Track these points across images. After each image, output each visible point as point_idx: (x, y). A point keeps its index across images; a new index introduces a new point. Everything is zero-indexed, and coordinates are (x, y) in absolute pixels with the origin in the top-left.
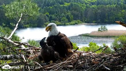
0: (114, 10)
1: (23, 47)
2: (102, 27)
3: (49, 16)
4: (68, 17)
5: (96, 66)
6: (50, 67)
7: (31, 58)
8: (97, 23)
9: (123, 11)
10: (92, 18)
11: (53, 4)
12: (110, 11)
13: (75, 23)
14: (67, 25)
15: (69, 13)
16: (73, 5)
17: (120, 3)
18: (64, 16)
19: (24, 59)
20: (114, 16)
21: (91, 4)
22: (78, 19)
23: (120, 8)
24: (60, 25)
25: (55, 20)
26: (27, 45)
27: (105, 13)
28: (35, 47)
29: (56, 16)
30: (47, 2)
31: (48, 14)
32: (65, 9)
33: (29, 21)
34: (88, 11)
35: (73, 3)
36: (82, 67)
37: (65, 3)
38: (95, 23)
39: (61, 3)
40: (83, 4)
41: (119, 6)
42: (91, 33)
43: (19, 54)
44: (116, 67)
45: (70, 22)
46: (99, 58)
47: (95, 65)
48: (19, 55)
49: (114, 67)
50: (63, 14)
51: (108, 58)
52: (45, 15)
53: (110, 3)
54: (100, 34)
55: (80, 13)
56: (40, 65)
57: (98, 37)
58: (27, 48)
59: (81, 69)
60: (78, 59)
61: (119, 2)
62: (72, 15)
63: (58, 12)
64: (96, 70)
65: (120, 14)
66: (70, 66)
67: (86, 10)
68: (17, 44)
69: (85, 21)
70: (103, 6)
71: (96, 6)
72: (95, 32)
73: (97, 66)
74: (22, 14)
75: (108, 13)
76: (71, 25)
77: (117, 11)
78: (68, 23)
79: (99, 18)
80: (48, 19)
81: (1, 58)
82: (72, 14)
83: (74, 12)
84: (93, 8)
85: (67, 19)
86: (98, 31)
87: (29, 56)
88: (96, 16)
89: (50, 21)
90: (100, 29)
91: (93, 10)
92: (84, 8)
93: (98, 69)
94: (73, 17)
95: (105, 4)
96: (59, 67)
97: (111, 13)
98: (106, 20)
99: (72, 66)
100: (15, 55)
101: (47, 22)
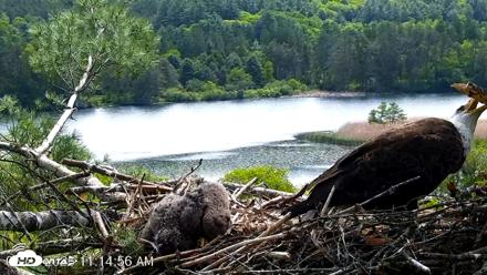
0: (431, 40)
1: (95, 182)
2: (383, 107)
3: (182, 62)
4: (252, 68)
5: (379, 253)
7: (127, 223)
8: (367, 92)
9: (467, 44)
10: (347, 70)
11: (195, 17)
12: (417, 45)
13: (281, 91)
14: (251, 98)
15: (257, 53)
16: (272, 21)
17: (455, 14)
18: (237, 65)
19: (102, 225)
20: (430, 64)
21: (343, 19)
22: (293, 76)
23: (456, 34)
24: (224, 99)
25: (205, 79)
26: (113, 175)
27: (397, 54)
28: (142, 183)
29: (208, 63)
30: (173, 10)
31: (174, 53)
32: (243, 36)
34: (330, 47)
35: (274, 14)
36: (325, 259)
37: (243, 13)
38: (357, 90)
39: (227, 12)
40: (310, 15)
41: (451, 27)
42: (340, 131)
43: (84, 210)
44: (458, 261)
45: (262, 87)
47: (375, 252)
48: (81, 212)
49: (448, 259)
50: (233, 56)
51: (424, 225)
52: (166, 60)
53: (415, 15)
55: (298, 51)
58: (113, 185)
59: (322, 263)
60: (309, 229)
61: (451, 12)
62: (270, 59)
63: (216, 47)
64: (381, 267)
65: (452, 58)
66: (278, 253)
67: (322, 39)
68: (71, 173)
69: (317, 82)
70: (388, 25)
71: (360, 25)
72: (356, 125)
73: (381, 256)
74: (90, 59)
76: (266, 96)
77: (440, 43)
78: (253, 92)
79: (374, 71)
81: (15, 222)
82: (269, 55)
83: (275, 49)
84: (352, 33)
85: (249, 77)
86: (370, 121)
87: (121, 216)
88: (361, 62)
89: (183, 81)
90: (378, 115)
91: (350, 42)
92: (315, 32)
93: (385, 264)
94: (271, 69)
95: (395, 19)
96: (236, 257)
97: (418, 53)
98: (401, 81)
99: (285, 253)
100: (65, 213)
101: (174, 85)
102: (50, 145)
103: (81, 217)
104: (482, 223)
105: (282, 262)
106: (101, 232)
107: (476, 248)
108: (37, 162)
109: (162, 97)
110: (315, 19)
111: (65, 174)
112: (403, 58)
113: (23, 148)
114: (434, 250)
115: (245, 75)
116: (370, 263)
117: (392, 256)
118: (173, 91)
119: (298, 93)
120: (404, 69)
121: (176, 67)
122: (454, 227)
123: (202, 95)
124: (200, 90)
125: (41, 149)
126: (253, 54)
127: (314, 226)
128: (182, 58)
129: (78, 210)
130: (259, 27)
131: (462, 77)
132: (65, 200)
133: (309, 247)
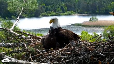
2: (93, 18)
3: (46, 7)
4: (62, 8)
6: (50, 54)
7: (32, 46)
8: (89, 14)
10: (84, 9)
12: (101, 3)
13: (69, 14)
15: (63, 5)
18: (59, 8)
19: (26, 46)
22: (72, 10)
25: (51, 11)
26: (28, 34)
28: (35, 36)
29: (52, 7)
31: (44, 5)
32: (60, 1)
34: (80, 3)
36: (79, 54)
38: (87, 13)
42: (83, 23)
45: (64, 13)
46: (94, 45)
47: (91, 52)
50: (58, 5)
51: (103, 46)
52: (42, 6)
54: (91, 23)
55: (73, 4)
56: (41, 52)
57: (89, 26)
58: (28, 37)
59: (78, 55)
60: (75, 46)
62: (66, 6)
63: (54, 3)
64: (92, 55)
65: (109, 6)
67: (78, 2)
69: (77, 12)
72: (86, 22)
73: (92, 53)
74: (22, 8)
76: (65, 15)
77: (106, 3)
78: (62, 14)
79: (91, 9)
81: (5, 45)
87: (30, 44)
89: (46, 11)
90: (91, 20)
91: (85, 2)
93: (93, 55)
94: (67, 8)
96: (58, 53)
97: (101, 5)
99: (69, 52)
100: (17, 43)
101: (44, 12)
102: (13, 28)
103: (21, 44)
105: (69, 54)
106: (26, 48)
108: (10, 32)
109: (41, 15)
111: (17, 35)
112: (97, 6)
113: (7, 29)
114: (105, 52)
115: (60, 10)
116: (90, 54)
118: (44, 14)
119: (73, 14)
121: (44, 8)
123: (50, 14)
124: (50, 13)
125: (11, 29)
126: (62, 5)
127: (76, 46)
129: (20, 43)
131: (111, 11)
132: (17, 40)
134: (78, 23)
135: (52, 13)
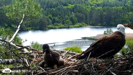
0: (120, 12)
1: (26, 51)
2: (108, 30)
3: (53, 18)
4: (72, 19)
5: (103, 71)
6: (55, 72)
7: (34, 62)
8: (103, 26)
9: (130, 13)
10: (97, 20)
11: (56, 6)
12: (117, 13)
13: (80, 26)
14: (72, 28)
16: (77, 7)
18: (68, 19)
19: (27, 63)
20: (120, 18)
21: (96, 6)
22: (83, 22)
23: (127, 10)
24: (64, 28)
25: (59, 22)
26: (30, 49)
27: (111, 16)
28: (38, 51)
29: (60, 18)
31: (51, 16)
32: (69, 11)
33: (30, 24)
34: (93, 14)
35: (78, 5)
36: (88, 73)
37: (69, 4)
38: (100, 25)
39: (65, 4)
40: (88, 5)
41: (126, 8)
43: (22, 58)
44: (124, 73)
45: (74, 25)
49: (122, 73)
50: (67, 16)
51: (115, 63)
52: (48, 17)
53: (116, 5)
55: (84, 15)
56: (44, 70)
60: (84, 64)
61: (126, 4)
63: (62, 14)
65: (126, 17)
66: (75, 71)
67: (91, 12)
68: (19, 48)
69: (89, 23)
70: (109, 8)
71: (101, 8)
72: (100, 35)
74: (24, 15)
75: (114, 16)
76: (76, 27)
78: (72, 26)
79: (105, 20)
80: (51, 22)
81: (3, 62)
82: (76, 16)
83: (78, 14)
84: (99, 10)
85: (71, 22)
86: (104, 34)
87: (32, 60)
88: (101, 18)
89: (53, 23)
90: (106, 32)
91: (98, 12)
92: (89, 10)
93: (105, 74)
94: (77, 20)
95: (111, 6)
96: (64, 72)
97: (117, 16)
98: (112, 23)
99: (77, 71)
100: (17, 60)
101: (50, 24)
102: (13, 39)
103: (21, 61)
104: (132, 62)
105: (76, 73)
106: (27, 65)
107: (130, 69)
108: (9, 44)
109: (47, 27)
110: (89, 6)
112: (113, 16)
116: (101, 73)
117: (107, 72)
118: (50, 26)
119: (84, 26)
120: (113, 20)
121: (51, 19)
122: (124, 63)
123: (58, 27)
124: (57, 25)
126: (72, 16)
128: (53, 17)
130: (73, 9)
132: (17, 56)
133: (84, 69)
134: (90, 37)
135: (60, 25)
